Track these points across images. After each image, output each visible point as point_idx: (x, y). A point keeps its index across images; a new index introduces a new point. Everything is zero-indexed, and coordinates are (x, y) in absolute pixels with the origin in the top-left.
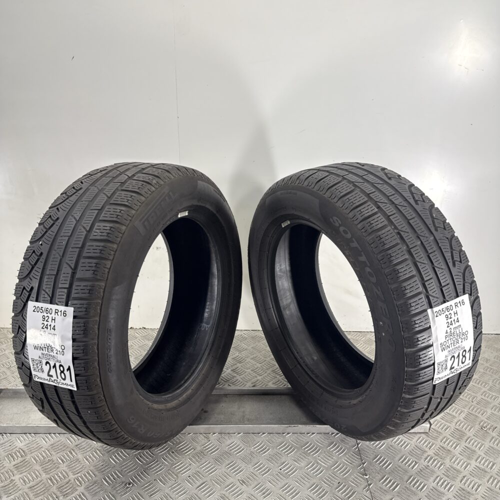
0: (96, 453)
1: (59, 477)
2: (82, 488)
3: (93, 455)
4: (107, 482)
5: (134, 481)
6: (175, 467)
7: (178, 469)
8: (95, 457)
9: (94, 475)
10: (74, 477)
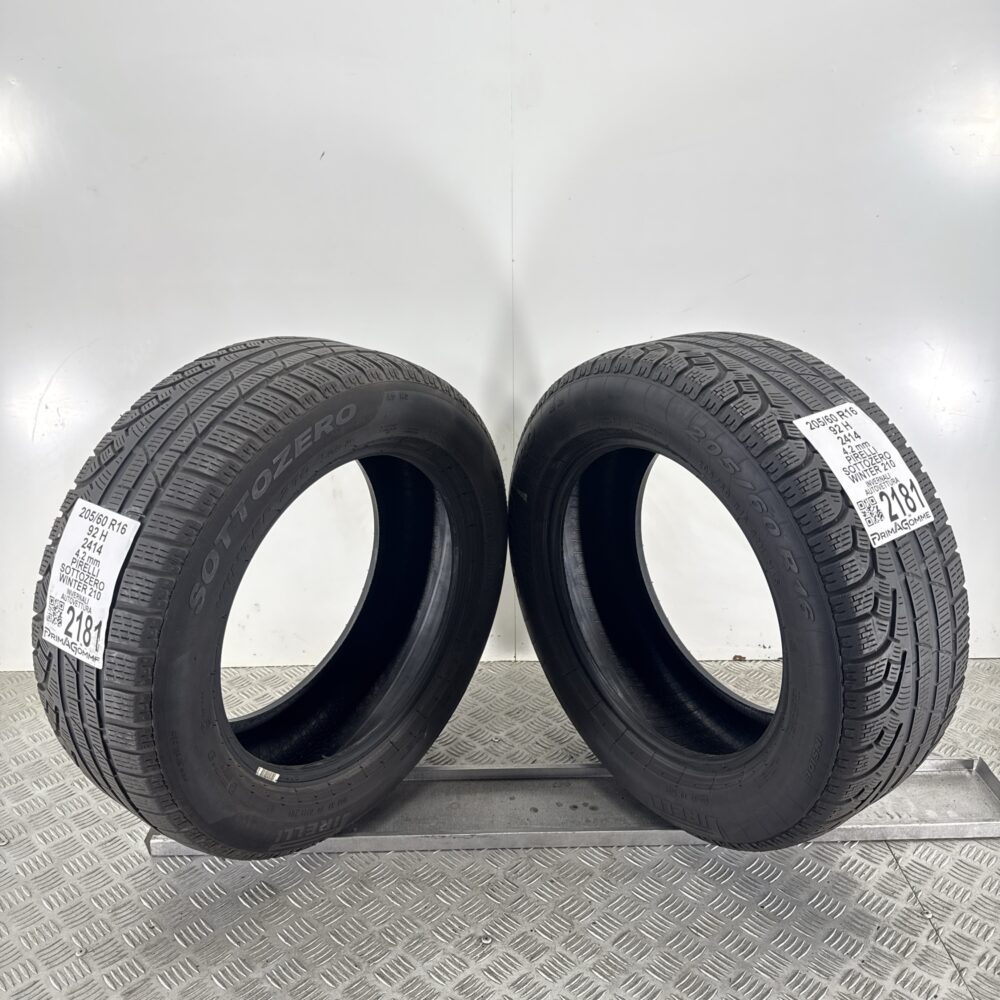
0: (408, 885)
1: (350, 929)
2: (399, 948)
3: (403, 889)
4: (442, 936)
5: (492, 933)
6: (563, 907)
7: (570, 911)
8: (408, 894)
9: (415, 924)
10: (377, 929)
